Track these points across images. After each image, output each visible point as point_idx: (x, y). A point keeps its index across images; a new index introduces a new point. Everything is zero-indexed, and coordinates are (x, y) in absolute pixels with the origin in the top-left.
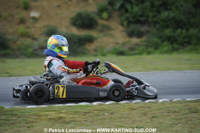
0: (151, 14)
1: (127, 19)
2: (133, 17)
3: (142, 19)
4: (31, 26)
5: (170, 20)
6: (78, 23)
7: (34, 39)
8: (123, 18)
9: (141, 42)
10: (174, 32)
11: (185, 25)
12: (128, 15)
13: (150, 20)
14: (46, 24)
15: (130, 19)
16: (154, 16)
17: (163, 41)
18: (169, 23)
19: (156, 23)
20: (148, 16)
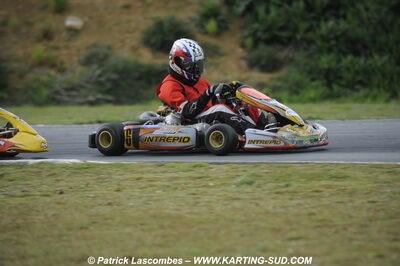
0: (303, 26)
1: (254, 34)
2: (265, 31)
3: (284, 34)
4: (61, 45)
5: (337, 38)
6: (153, 41)
7: (62, 71)
8: (246, 33)
9: (272, 79)
10: (339, 61)
11: (365, 47)
12: (256, 26)
13: (298, 36)
14: (92, 40)
15: (259, 34)
16: (308, 30)
17: (313, 80)
18: (333, 43)
19: (310, 42)
20: (296, 30)
